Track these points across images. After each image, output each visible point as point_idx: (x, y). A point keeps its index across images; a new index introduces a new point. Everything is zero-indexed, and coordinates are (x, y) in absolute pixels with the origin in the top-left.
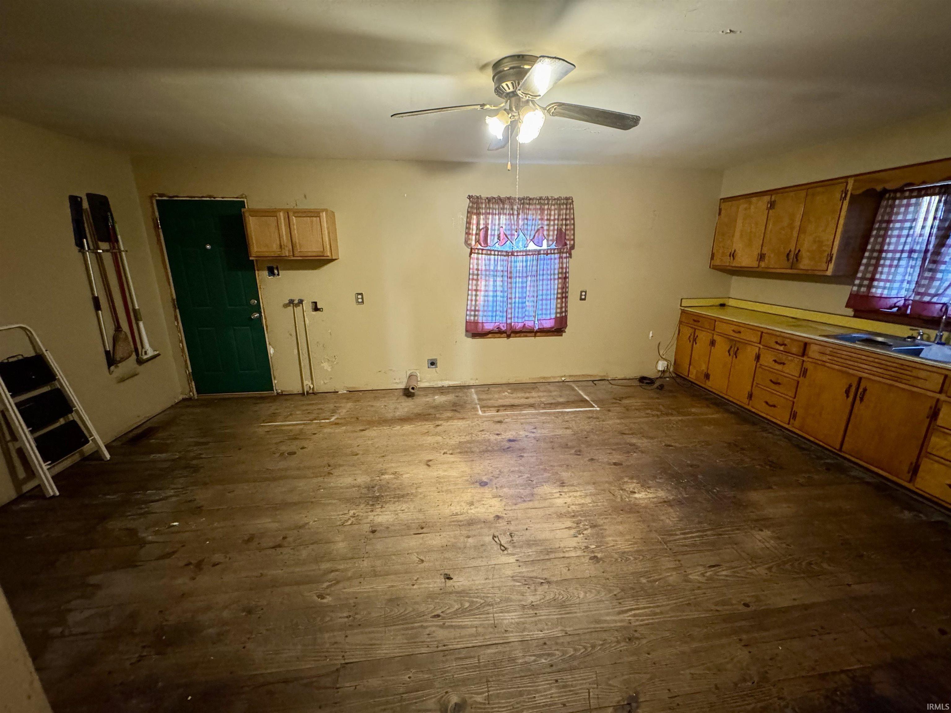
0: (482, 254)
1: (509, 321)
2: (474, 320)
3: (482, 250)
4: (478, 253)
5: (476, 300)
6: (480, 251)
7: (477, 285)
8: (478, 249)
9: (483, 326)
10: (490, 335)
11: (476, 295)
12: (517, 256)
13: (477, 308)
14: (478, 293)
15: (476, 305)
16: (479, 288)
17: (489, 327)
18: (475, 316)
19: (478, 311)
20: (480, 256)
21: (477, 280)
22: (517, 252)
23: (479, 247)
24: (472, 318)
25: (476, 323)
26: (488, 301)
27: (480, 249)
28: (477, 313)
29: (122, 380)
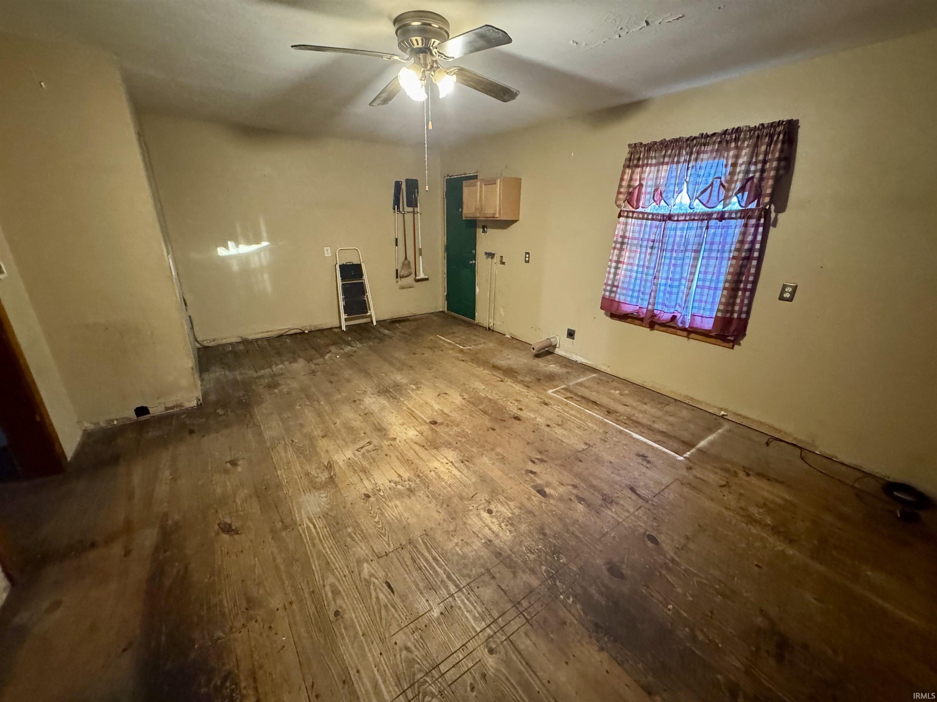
0: (632, 218)
1: (650, 307)
2: (610, 296)
3: (633, 212)
4: (627, 217)
5: (615, 274)
6: (631, 215)
7: (619, 256)
8: (628, 212)
9: (619, 306)
10: (630, 320)
11: (617, 268)
12: (678, 220)
13: (616, 283)
14: (620, 265)
15: (614, 280)
16: (622, 259)
17: (627, 309)
18: (611, 292)
19: (617, 287)
20: (630, 220)
21: (621, 249)
22: (678, 215)
23: (631, 209)
24: (607, 294)
25: (612, 301)
26: (630, 277)
27: (631, 211)
28: (614, 289)
29: (402, 288)
